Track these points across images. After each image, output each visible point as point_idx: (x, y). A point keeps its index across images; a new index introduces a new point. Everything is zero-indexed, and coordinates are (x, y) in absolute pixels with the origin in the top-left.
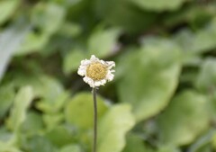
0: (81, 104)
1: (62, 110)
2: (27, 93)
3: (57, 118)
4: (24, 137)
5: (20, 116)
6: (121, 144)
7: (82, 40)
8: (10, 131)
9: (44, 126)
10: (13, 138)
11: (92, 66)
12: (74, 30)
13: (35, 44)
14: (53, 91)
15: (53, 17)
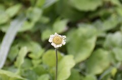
0: (50, 55)
1: (41, 58)
2: (25, 50)
3: (39, 61)
4: (23, 70)
5: (21, 61)
8: (16, 68)
9: (32, 65)
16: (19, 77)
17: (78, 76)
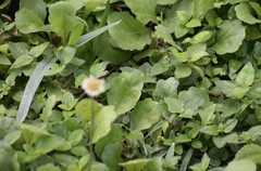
0: (84, 105)
1: (73, 109)
2: (53, 99)
3: (71, 114)
4: (50, 124)
5: (49, 112)
6: (108, 130)
7: (86, 68)
8: (42, 121)
9: (63, 119)
10: (44, 125)
11: (92, 83)
12: (81, 62)
13: (59, 70)
14: (68, 98)
15: (68, 54)
16: (46, 133)
17: (121, 132)
